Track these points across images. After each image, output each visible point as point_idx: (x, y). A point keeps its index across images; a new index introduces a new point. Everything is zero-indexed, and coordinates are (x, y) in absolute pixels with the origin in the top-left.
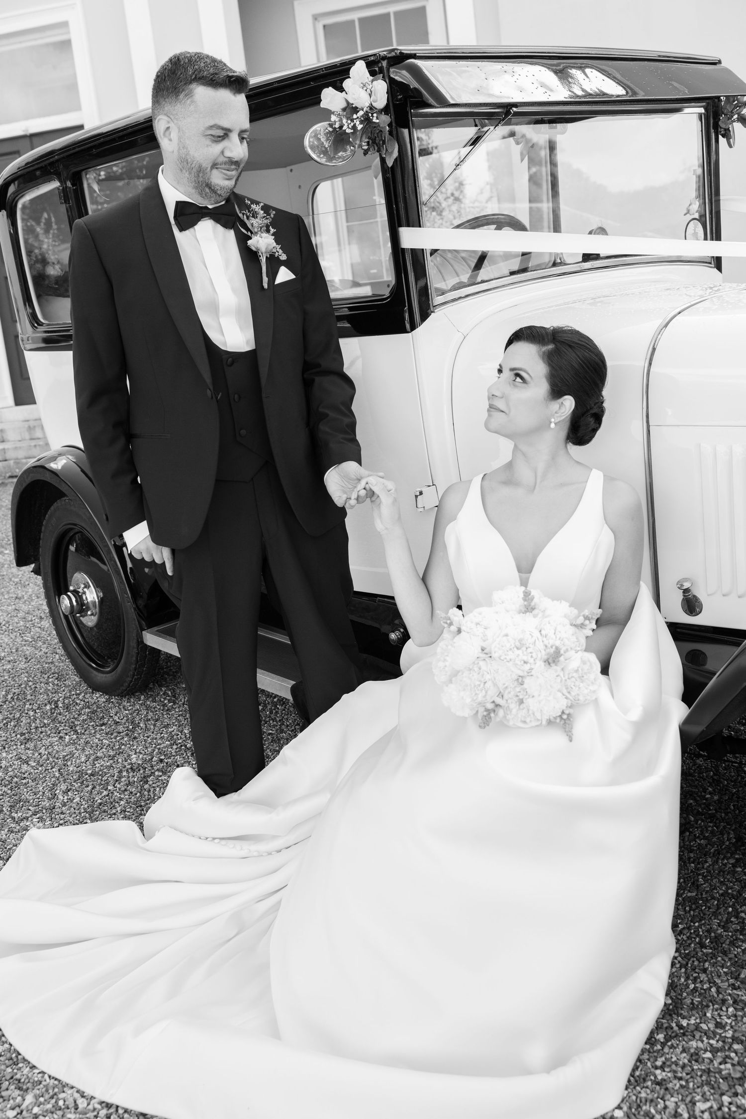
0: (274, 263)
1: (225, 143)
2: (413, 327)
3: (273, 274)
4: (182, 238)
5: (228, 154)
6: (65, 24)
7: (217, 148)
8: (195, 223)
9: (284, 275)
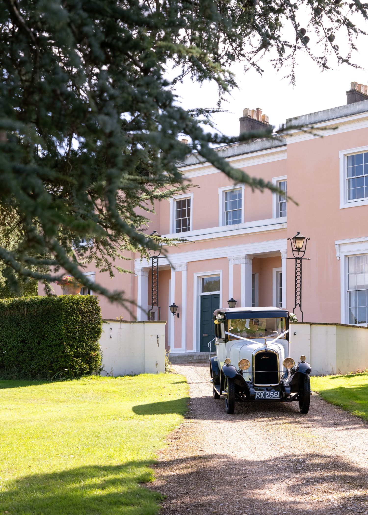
6: (219, 274)
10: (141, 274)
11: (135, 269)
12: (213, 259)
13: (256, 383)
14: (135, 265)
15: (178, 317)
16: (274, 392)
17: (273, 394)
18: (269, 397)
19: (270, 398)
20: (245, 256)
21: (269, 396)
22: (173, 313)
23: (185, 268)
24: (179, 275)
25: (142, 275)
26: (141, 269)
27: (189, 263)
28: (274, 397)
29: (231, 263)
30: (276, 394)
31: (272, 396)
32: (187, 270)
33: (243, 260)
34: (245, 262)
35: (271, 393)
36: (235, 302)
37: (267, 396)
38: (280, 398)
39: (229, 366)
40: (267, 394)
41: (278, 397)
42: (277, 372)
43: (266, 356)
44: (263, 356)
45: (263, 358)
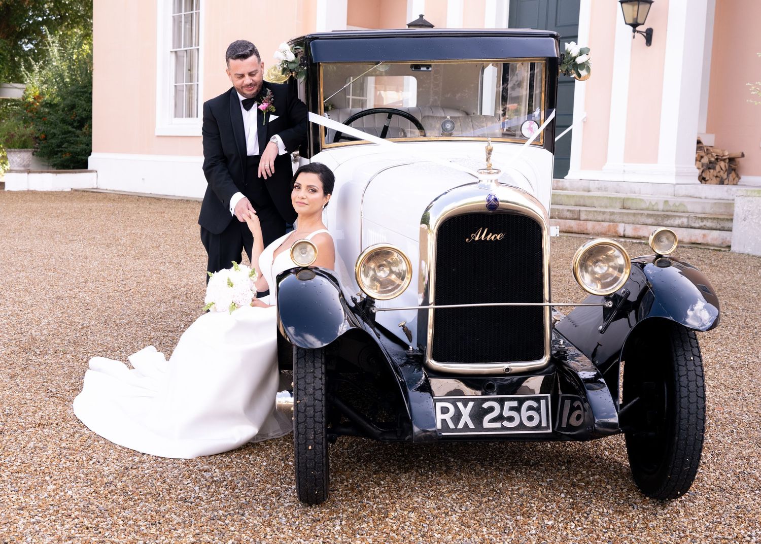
2: (310, 156)
13: (437, 358)
16: (521, 401)
17: (518, 409)
18: (497, 425)
19: (504, 428)
21: (500, 418)
28: (521, 426)
30: (530, 408)
31: (511, 419)
35: (507, 404)
36: (648, 5)
37: (490, 421)
38: (550, 431)
39: (312, 281)
40: (491, 409)
41: (539, 427)
42: (542, 308)
43: (492, 231)
44: (475, 231)
45: (477, 239)
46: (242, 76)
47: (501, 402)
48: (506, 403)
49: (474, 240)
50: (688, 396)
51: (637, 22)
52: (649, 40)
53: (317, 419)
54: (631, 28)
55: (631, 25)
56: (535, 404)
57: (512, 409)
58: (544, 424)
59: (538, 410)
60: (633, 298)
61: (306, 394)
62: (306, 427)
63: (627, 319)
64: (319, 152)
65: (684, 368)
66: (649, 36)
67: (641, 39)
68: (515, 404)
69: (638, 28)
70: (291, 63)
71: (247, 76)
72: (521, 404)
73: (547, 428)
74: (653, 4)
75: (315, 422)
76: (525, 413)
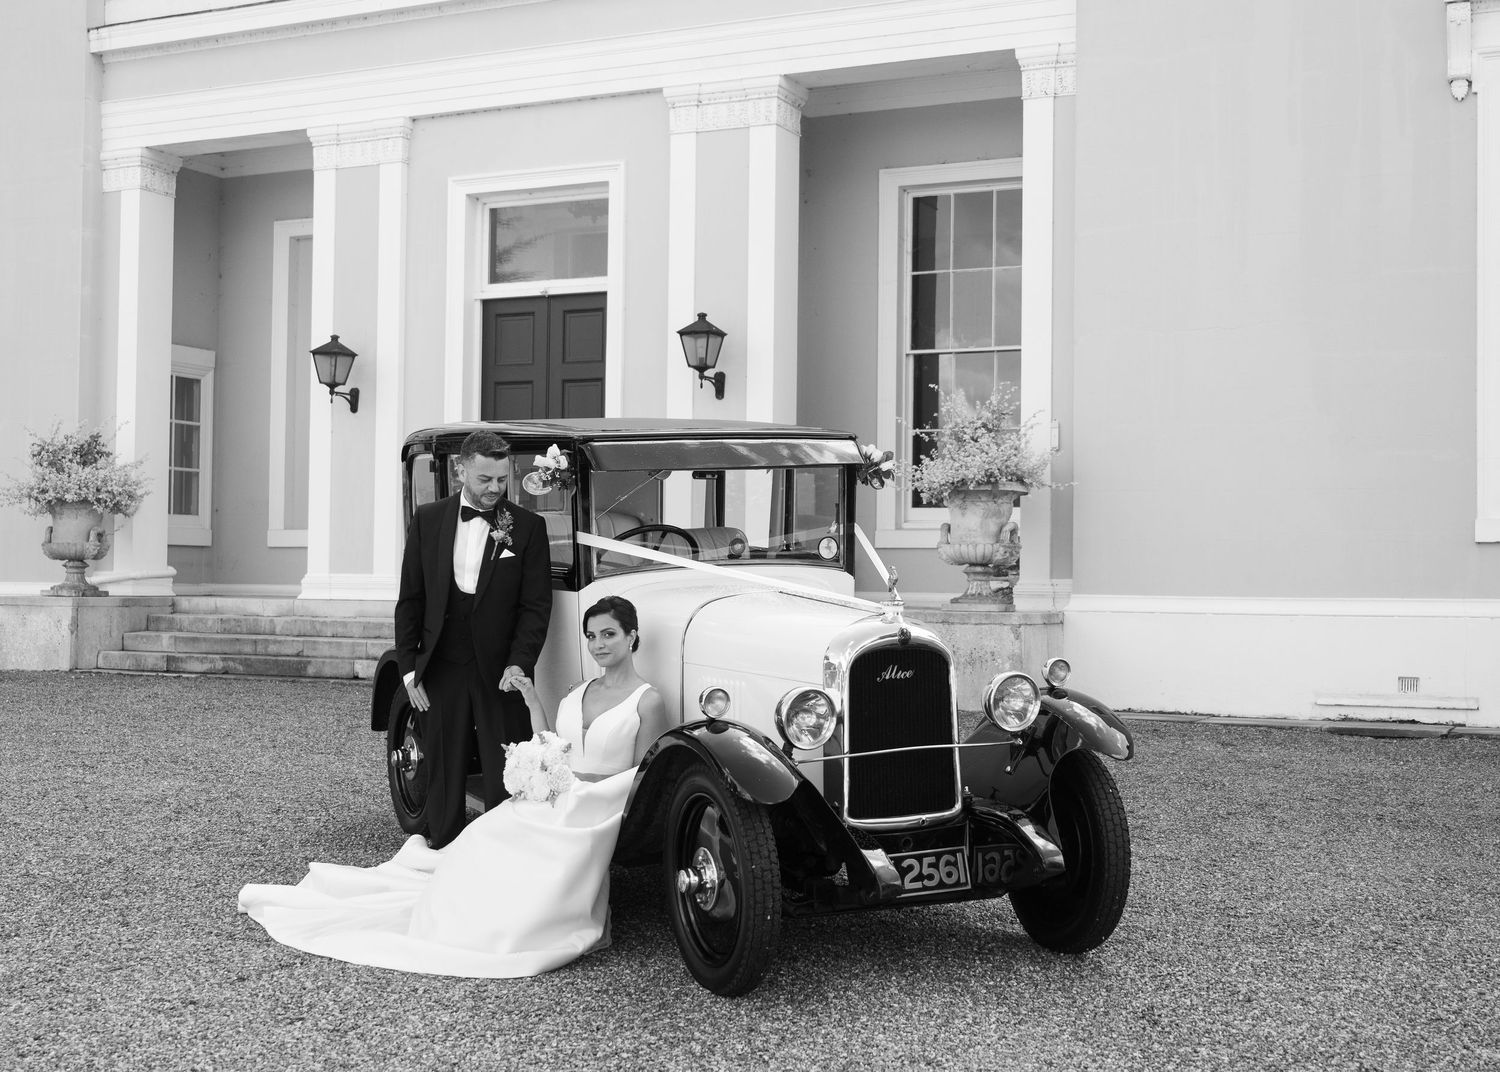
0: (503, 546)
1: (489, 483)
2: (579, 589)
3: (500, 551)
4: (462, 526)
5: (490, 489)
6: (606, 184)
7: (484, 486)
8: (472, 518)
9: (506, 554)
10: (137, 182)
11: (103, 156)
12: (569, 101)
13: (852, 814)
14: (106, 135)
15: (354, 409)
16: (938, 856)
17: (935, 866)
18: (918, 885)
19: (925, 888)
20: (777, 80)
21: (920, 877)
22: (332, 386)
23: (396, 149)
24: (360, 183)
25: (145, 188)
26: (139, 152)
27: (421, 125)
28: (941, 884)
29: (683, 121)
30: (948, 863)
31: (930, 877)
32: (407, 161)
33: (763, 103)
34: (774, 118)
35: (926, 861)
36: (719, 339)
37: (912, 881)
38: (969, 887)
39: (725, 733)
40: (911, 868)
41: (958, 883)
42: (951, 750)
43: (902, 668)
44: (885, 670)
45: (887, 677)
46: (490, 479)
47: (919, 858)
48: (925, 859)
49: (884, 679)
50: (1114, 830)
51: (706, 364)
52: (720, 393)
53: (775, 885)
54: (697, 373)
55: (695, 368)
56: (952, 859)
57: (930, 865)
58: (963, 880)
59: (955, 864)
60: (1039, 734)
61: (761, 857)
62: (764, 895)
63: (1035, 758)
64: (591, 582)
65: (1106, 802)
66: (719, 383)
67: (709, 387)
68: (932, 859)
69: (706, 373)
70: (564, 471)
71: (495, 481)
72: (938, 860)
73: (966, 884)
74: (725, 338)
75: (774, 888)
76: (943, 870)
